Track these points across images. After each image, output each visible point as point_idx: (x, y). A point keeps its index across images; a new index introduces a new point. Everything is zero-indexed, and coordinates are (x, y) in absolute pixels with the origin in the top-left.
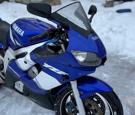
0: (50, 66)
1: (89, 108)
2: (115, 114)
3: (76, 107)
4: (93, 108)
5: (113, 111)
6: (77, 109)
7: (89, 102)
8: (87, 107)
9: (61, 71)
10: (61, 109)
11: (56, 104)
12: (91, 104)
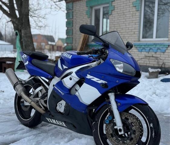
0: (92, 77)
1: (126, 121)
2: (151, 126)
3: (114, 119)
4: (130, 121)
5: (150, 123)
6: (115, 122)
7: (126, 116)
8: (124, 121)
9: (101, 80)
10: (99, 128)
11: (95, 122)
12: (128, 117)
